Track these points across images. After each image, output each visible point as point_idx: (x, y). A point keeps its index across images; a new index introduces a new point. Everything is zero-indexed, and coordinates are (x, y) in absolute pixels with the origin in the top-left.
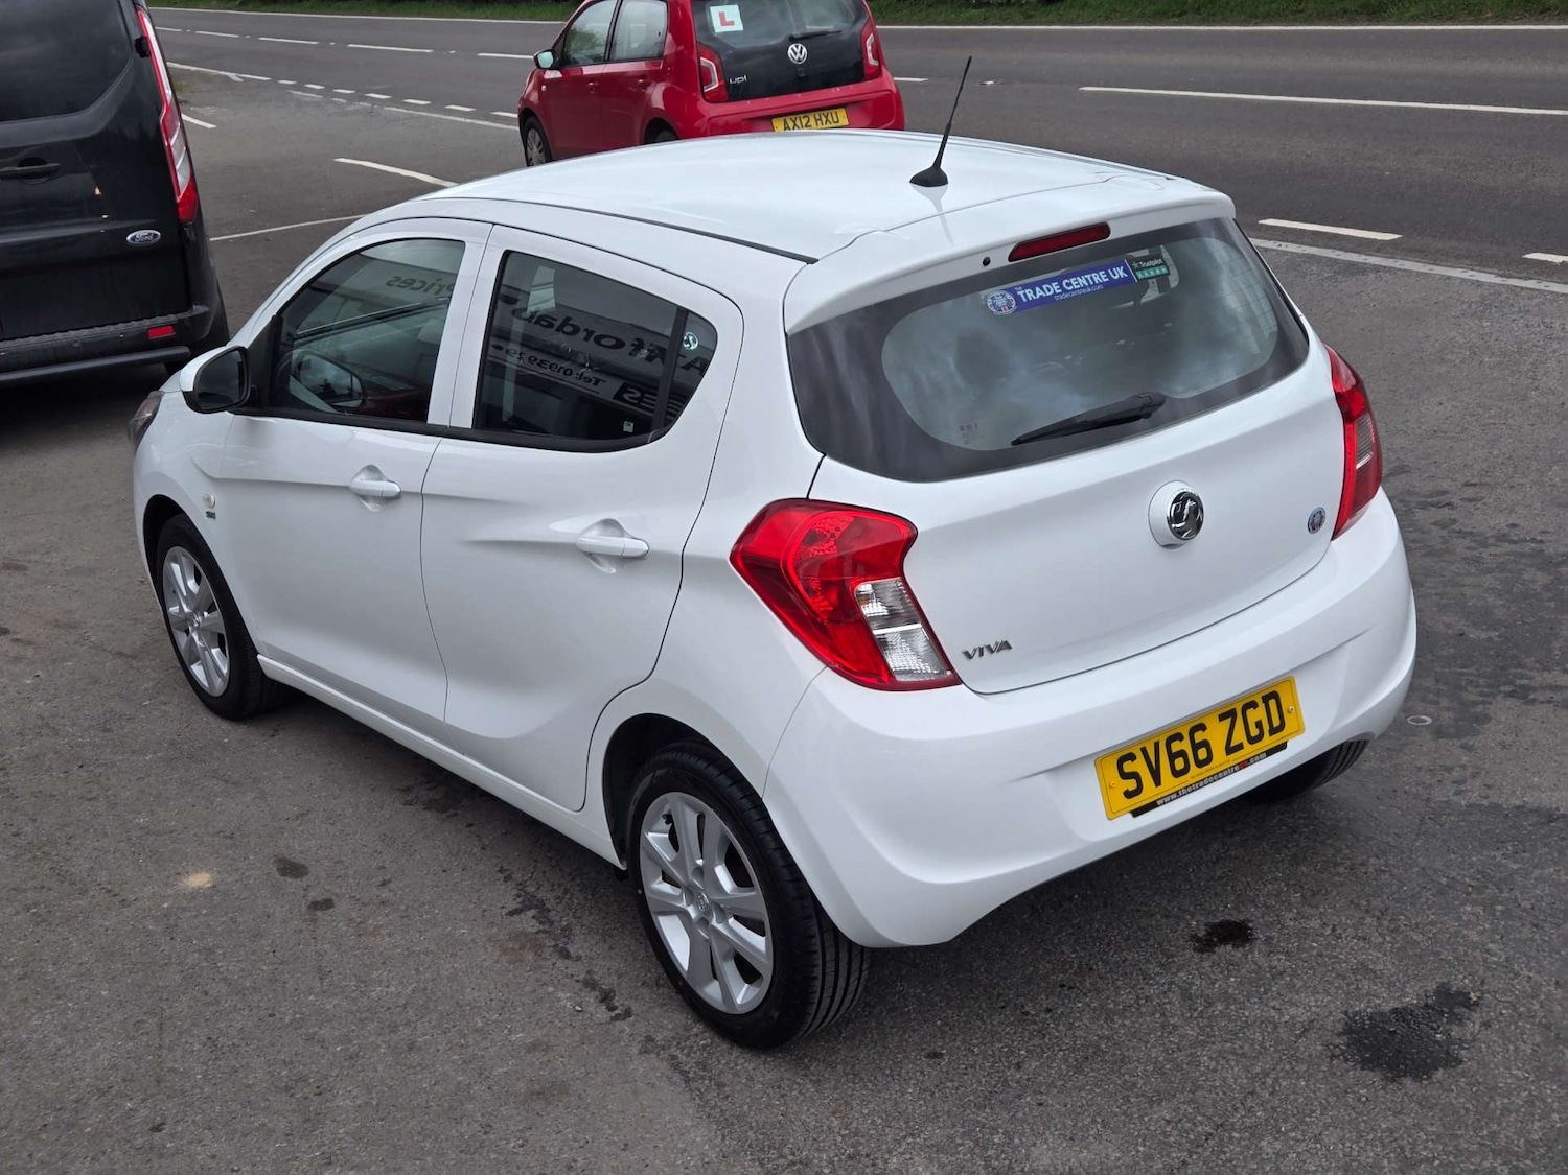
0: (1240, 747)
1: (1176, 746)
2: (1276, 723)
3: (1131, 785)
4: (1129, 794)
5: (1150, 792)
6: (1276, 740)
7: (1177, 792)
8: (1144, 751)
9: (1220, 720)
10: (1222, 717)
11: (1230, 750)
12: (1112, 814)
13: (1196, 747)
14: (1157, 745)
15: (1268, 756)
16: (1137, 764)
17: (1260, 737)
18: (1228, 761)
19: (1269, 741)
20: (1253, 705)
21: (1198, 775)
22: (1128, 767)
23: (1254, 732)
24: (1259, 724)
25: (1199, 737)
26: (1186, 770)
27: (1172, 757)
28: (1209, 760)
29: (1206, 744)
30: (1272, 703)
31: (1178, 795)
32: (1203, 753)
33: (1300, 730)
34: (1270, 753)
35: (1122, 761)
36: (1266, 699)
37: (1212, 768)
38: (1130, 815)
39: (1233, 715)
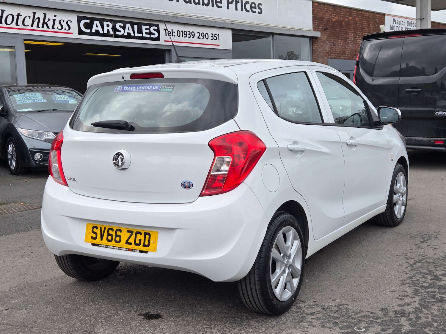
0: (131, 244)
1: (110, 232)
2: (147, 243)
3: (94, 236)
4: (92, 238)
5: (98, 241)
6: (145, 249)
8: (101, 228)
9: (127, 232)
11: (127, 243)
12: (86, 241)
13: (117, 236)
14: (105, 228)
15: (139, 252)
16: (98, 231)
17: (139, 245)
18: (125, 246)
19: (141, 248)
20: (140, 233)
21: (114, 244)
22: (95, 230)
23: (138, 242)
24: (140, 240)
25: (118, 233)
26: (111, 241)
27: (108, 235)
28: (119, 242)
29: (120, 237)
30: (147, 236)
31: (106, 246)
32: (118, 239)
33: (154, 250)
34: (141, 251)
35: (94, 227)
36: (146, 234)
37: (119, 245)
38: (91, 244)
39: (132, 232)
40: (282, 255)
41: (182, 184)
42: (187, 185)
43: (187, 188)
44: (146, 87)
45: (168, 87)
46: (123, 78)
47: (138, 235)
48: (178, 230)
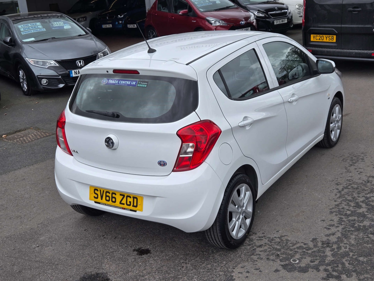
0: (124, 204)
1: (108, 194)
2: (135, 205)
3: (96, 196)
4: (95, 197)
5: (99, 200)
6: (134, 208)
7: (105, 204)
8: (100, 190)
9: (120, 195)
10: (121, 195)
11: (121, 203)
12: (90, 199)
13: (112, 197)
14: (103, 191)
16: (98, 193)
17: (130, 205)
18: (120, 205)
19: (131, 207)
20: (130, 197)
21: (111, 203)
22: (96, 191)
23: (128, 203)
24: (130, 202)
25: (114, 195)
26: (109, 201)
27: (106, 196)
28: (115, 202)
29: (115, 198)
30: (135, 200)
31: (105, 205)
32: (114, 200)
33: (141, 210)
34: (131, 210)
35: (95, 190)
36: (134, 198)
37: (115, 204)
38: (94, 202)
39: (124, 196)
40: (237, 206)
41: (159, 163)
42: (162, 164)
43: (162, 165)
44: (126, 82)
45: (143, 83)
46: (108, 72)
47: (128, 198)
48: (158, 197)
